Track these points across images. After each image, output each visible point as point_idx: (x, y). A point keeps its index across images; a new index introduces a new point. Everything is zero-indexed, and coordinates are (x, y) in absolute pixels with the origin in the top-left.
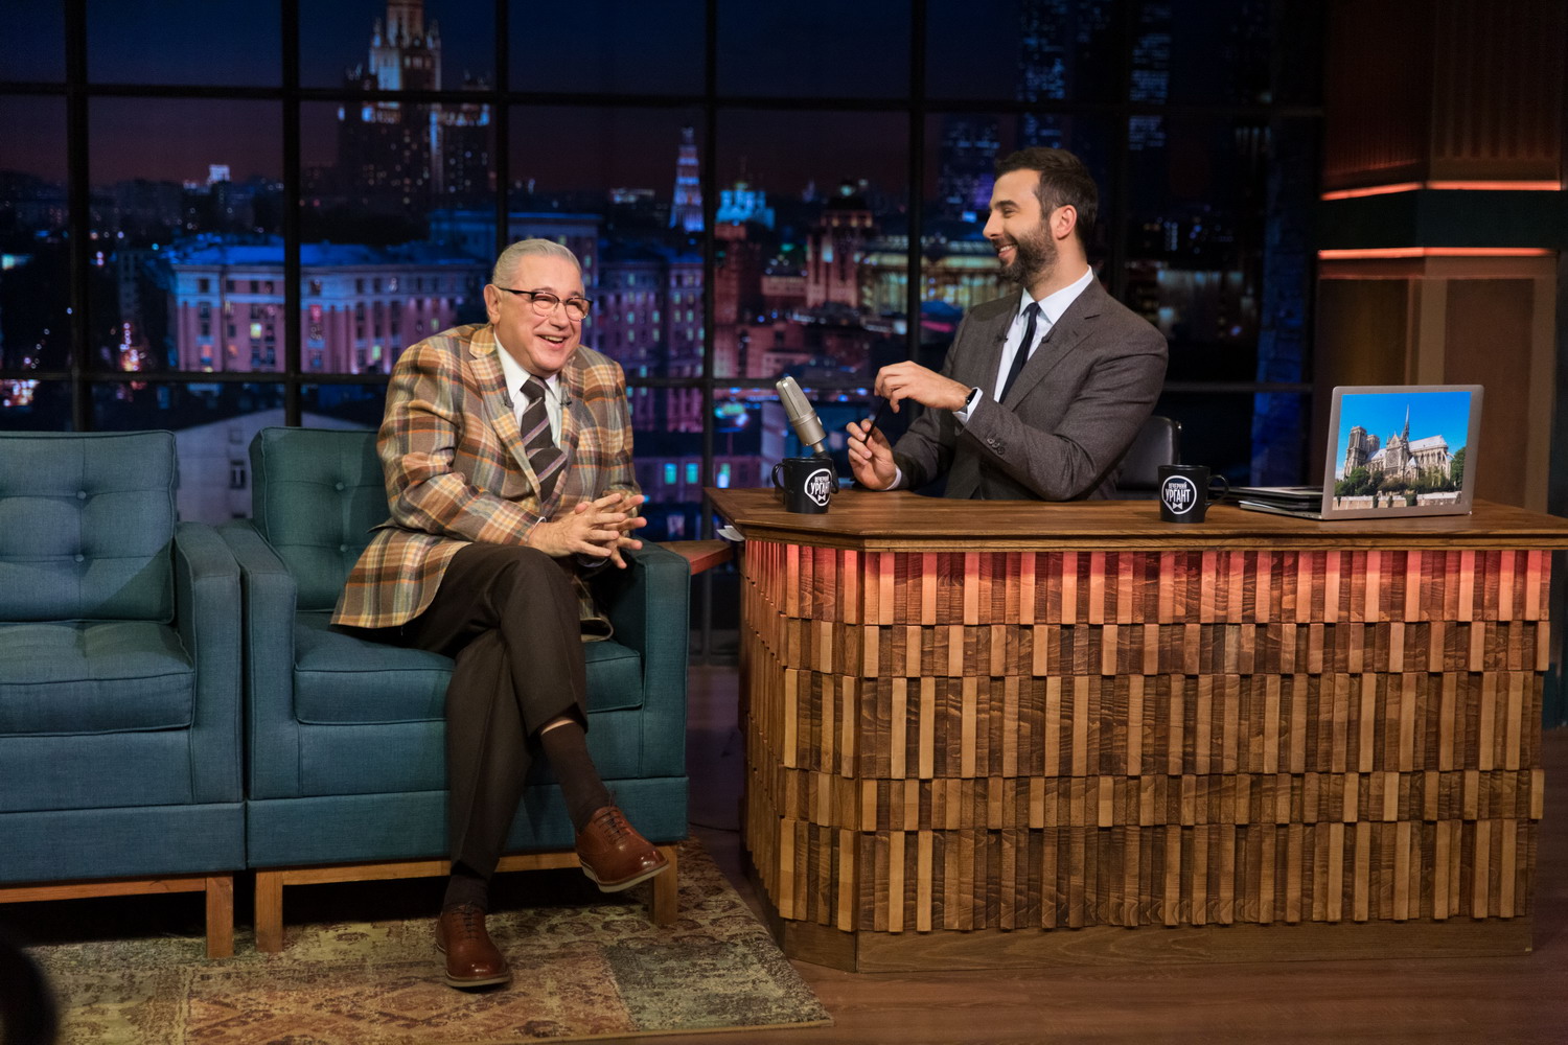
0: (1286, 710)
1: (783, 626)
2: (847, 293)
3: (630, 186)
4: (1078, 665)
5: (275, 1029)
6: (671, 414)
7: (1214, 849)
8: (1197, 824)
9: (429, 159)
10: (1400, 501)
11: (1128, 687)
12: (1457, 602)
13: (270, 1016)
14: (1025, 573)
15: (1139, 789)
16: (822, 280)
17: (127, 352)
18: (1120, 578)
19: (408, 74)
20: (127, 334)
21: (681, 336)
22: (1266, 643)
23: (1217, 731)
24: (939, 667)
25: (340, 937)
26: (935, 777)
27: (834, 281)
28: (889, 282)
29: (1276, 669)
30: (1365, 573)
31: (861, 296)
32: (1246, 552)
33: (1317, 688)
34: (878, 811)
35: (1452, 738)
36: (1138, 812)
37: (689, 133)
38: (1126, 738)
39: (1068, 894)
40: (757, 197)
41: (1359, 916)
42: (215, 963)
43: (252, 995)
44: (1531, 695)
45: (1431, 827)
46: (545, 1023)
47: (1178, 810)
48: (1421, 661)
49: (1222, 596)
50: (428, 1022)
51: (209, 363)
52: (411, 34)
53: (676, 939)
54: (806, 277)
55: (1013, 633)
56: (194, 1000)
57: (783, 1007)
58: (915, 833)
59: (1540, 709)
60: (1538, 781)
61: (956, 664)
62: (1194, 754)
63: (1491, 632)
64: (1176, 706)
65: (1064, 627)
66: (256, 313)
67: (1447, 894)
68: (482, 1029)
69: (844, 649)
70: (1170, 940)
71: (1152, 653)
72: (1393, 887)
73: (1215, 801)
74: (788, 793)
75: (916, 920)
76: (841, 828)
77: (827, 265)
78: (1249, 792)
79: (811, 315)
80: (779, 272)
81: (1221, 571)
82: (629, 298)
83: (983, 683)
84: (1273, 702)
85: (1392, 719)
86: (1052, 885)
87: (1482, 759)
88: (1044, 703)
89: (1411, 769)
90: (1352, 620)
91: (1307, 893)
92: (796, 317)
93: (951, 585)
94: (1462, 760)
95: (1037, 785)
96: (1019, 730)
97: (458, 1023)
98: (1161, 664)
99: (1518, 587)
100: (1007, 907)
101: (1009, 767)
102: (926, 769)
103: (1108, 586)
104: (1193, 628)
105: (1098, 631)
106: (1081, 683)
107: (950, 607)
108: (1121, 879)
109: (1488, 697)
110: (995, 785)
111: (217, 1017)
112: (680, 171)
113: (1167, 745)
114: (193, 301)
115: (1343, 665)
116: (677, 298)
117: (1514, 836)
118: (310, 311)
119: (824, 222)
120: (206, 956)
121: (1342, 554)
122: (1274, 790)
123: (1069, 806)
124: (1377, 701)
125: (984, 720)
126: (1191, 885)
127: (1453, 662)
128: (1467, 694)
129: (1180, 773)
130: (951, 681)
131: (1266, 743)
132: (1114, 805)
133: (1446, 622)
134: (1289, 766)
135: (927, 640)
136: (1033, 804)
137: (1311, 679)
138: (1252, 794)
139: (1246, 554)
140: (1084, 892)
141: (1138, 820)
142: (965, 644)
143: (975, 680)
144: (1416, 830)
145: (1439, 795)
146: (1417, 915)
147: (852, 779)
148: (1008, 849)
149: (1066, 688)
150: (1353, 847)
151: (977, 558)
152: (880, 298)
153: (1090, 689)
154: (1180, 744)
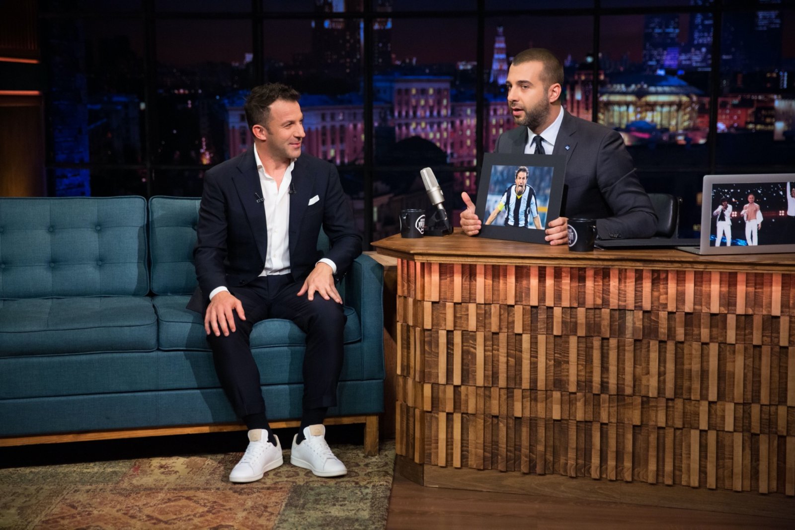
0: (662, 361)
4: (541, 329)
7: (620, 437)
8: (611, 423)
11: (569, 342)
12: (770, 303)
14: (509, 275)
15: (576, 400)
18: (563, 281)
22: (649, 321)
23: (620, 371)
24: (464, 325)
26: (462, 385)
29: (657, 336)
30: (710, 285)
33: (683, 350)
34: (432, 401)
35: (769, 385)
36: (576, 413)
38: (568, 370)
39: (536, 454)
41: (710, 485)
45: (757, 437)
47: (599, 414)
48: (749, 338)
49: (621, 294)
55: (504, 309)
58: (452, 414)
61: (472, 324)
62: (607, 382)
63: (794, 323)
64: (596, 355)
65: (532, 307)
67: (767, 478)
69: (417, 314)
70: (596, 487)
71: (582, 324)
72: (732, 470)
75: (452, 460)
76: (415, 408)
78: (640, 407)
81: (622, 279)
83: (488, 335)
84: (654, 355)
85: (730, 372)
86: (527, 449)
87: (789, 399)
88: (521, 348)
89: (741, 401)
90: (703, 311)
91: (678, 469)
93: (470, 281)
94: (777, 399)
95: (518, 393)
96: (507, 362)
98: (587, 330)
100: (502, 459)
101: (502, 382)
102: (457, 380)
103: (556, 285)
104: (606, 312)
105: (551, 310)
106: (542, 338)
107: (469, 294)
108: (566, 449)
109: (792, 362)
110: (495, 392)
113: (591, 376)
115: (698, 337)
121: (695, 271)
122: (656, 407)
123: (536, 406)
124: (719, 360)
125: (488, 356)
126: (607, 457)
127: (769, 340)
128: (780, 359)
129: (599, 393)
130: (471, 333)
131: (651, 379)
132: (561, 408)
133: (763, 315)
134: (665, 394)
135: (458, 311)
136: (516, 403)
137: (678, 343)
138: (642, 408)
139: (637, 271)
140: (545, 454)
141: (575, 417)
142: (478, 314)
143: (483, 333)
144: (746, 438)
145: (761, 418)
146: (749, 489)
147: (420, 382)
148: (502, 426)
149: (533, 340)
150: (706, 444)
151: (483, 267)
153: (547, 342)
154: (599, 376)
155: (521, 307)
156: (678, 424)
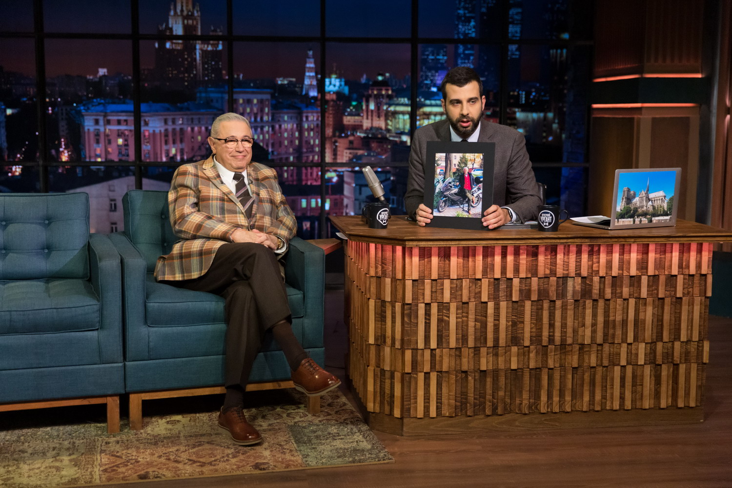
0: (595, 315)
1: (368, 280)
2: (381, 123)
3: (285, 77)
4: (502, 297)
5: (140, 468)
6: (304, 177)
7: (563, 378)
8: (555, 367)
9: (196, 65)
10: (645, 220)
11: (524, 306)
12: (671, 266)
13: (138, 462)
14: (478, 255)
15: (529, 352)
16: (370, 117)
17: (63, 152)
18: (520, 257)
19: (186, 28)
20: (63, 143)
21: (308, 142)
22: (586, 285)
23: (564, 326)
24: (439, 298)
25: (168, 423)
26: (438, 348)
27: (375, 118)
28: (399, 118)
29: (590, 297)
30: (630, 253)
31: (387, 124)
32: (577, 245)
33: (609, 305)
34: (412, 364)
35: (669, 327)
36: (529, 362)
37: (311, 53)
38: (523, 329)
39: (498, 399)
40: (341, 81)
41: (627, 407)
42: (112, 436)
43: (130, 451)
44: (703, 307)
45: (659, 367)
46: (264, 464)
47: (547, 361)
48: (655, 293)
49: (566, 265)
50: (210, 464)
51: (100, 156)
52: (187, 9)
53: (320, 421)
54: (363, 116)
55: (472, 282)
56: (103, 454)
57: (371, 454)
58: (429, 373)
59: (707, 314)
60: (706, 346)
61: (447, 296)
62: (553, 336)
63: (686, 279)
64: (546, 314)
65: (495, 279)
66: (120, 134)
67: (666, 396)
68: (235, 467)
69: (396, 291)
70: (544, 419)
71: (535, 290)
72: (642, 394)
73: (563, 357)
74: (371, 355)
75: (429, 412)
76: (395, 371)
77: (372, 111)
78: (578, 353)
79: (365, 133)
80: (350, 114)
81: (566, 253)
82: (285, 126)
83: (459, 305)
84: (589, 312)
85: (642, 319)
86: (490, 395)
87: (682, 336)
88: (487, 314)
89: (650, 341)
90: (624, 275)
91: (604, 397)
92: (358, 134)
93: (445, 261)
94: (673, 337)
95: (483, 351)
96: (475, 326)
97: (224, 464)
98: (539, 295)
99: (698, 259)
100: (470, 406)
101: (471, 343)
102: (433, 344)
103: (515, 261)
104: (553, 279)
105: (511, 281)
106: (503, 305)
107: (444, 271)
108: (521, 392)
109: (685, 309)
110: (465, 351)
111: (114, 462)
112: (307, 70)
113: (541, 332)
114: (92, 129)
115: (620, 295)
116: (306, 126)
117: (696, 370)
118: (144, 133)
119: (370, 92)
120: (107, 433)
121: (620, 245)
122: (590, 351)
123: (498, 360)
124: (636, 311)
125: (459, 322)
126: (553, 395)
127: (668, 293)
128: (676, 308)
129: (547, 344)
130: (445, 304)
131: (586, 330)
132: (518, 359)
133: (666, 275)
134: (596, 341)
135: (435, 286)
136: (481, 359)
137: (607, 301)
138: (580, 353)
140: (505, 398)
141: (529, 366)
142: (451, 288)
143: (455, 304)
144: (652, 368)
145: (663, 353)
146: (653, 406)
147: (400, 349)
148: (471, 379)
149: (497, 307)
150: (625, 376)
151: (456, 249)
152: (395, 125)
153: (507, 308)
154: (548, 331)
156: (606, 363)
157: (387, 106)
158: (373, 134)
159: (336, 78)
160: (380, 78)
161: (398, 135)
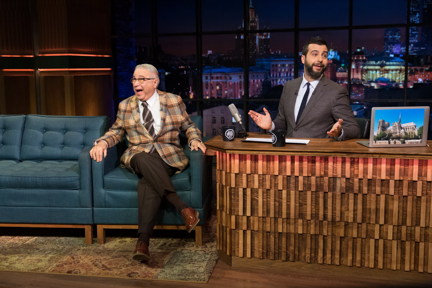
0: (355, 204)
2: (359, 76)
4: (292, 187)
7: (333, 243)
8: (329, 235)
9: (256, 47)
11: (307, 194)
12: (412, 174)
14: (276, 160)
15: (310, 224)
16: (352, 73)
17: (191, 93)
18: (304, 163)
19: (251, 27)
20: (191, 89)
22: (349, 184)
23: (334, 209)
24: (252, 186)
25: (120, 242)
26: (251, 216)
27: (355, 73)
28: (370, 73)
29: (353, 191)
30: (381, 165)
31: (362, 77)
33: (366, 198)
34: (236, 224)
35: (411, 216)
36: (310, 230)
38: (306, 209)
39: (289, 251)
40: (335, 53)
41: (380, 267)
45: (404, 242)
46: (135, 273)
47: (322, 231)
48: (401, 192)
49: (335, 169)
50: (110, 269)
51: (208, 96)
52: (252, 17)
55: (273, 177)
57: (198, 276)
58: (246, 231)
61: (256, 185)
62: (327, 215)
63: (425, 184)
64: (321, 201)
65: (287, 176)
66: (218, 84)
67: (409, 263)
68: (119, 273)
69: (227, 179)
70: (321, 268)
71: (313, 185)
72: (391, 259)
75: (246, 254)
76: (227, 227)
77: (353, 69)
78: (344, 227)
80: (341, 71)
81: (335, 162)
83: (265, 191)
84: (351, 201)
86: (285, 248)
87: (421, 223)
88: (282, 197)
89: (397, 225)
90: (377, 178)
91: (362, 258)
92: (345, 82)
93: (255, 163)
94: (415, 223)
95: (280, 220)
96: (275, 204)
97: (116, 270)
98: (316, 188)
100: (272, 253)
101: (272, 215)
103: (300, 165)
104: (326, 178)
105: (297, 178)
106: (292, 192)
107: (254, 169)
108: (305, 249)
109: (423, 205)
110: (268, 219)
111: (68, 261)
113: (319, 212)
114: (204, 81)
115: (374, 192)
118: (229, 83)
119: (352, 58)
121: (373, 158)
122: (352, 227)
123: (290, 226)
124: (386, 203)
125: (265, 201)
126: (326, 252)
127: (411, 193)
128: (417, 203)
129: (323, 220)
130: (256, 190)
131: (349, 213)
132: (303, 228)
133: (409, 180)
134: (357, 220)
135: (249, 178)
136: (279, 225)
137: (364, 195)
138: (345, 228)
139: (342, 157)
140: (295, 251)
141: (310, 232)
142: (259, 180)
143: (262, 190)
144: (399, 243)
145: (407, 233)
146: (399, 269)
147: (229, 214)
148: (272, 237)
149: (288, 193)
150: (378, 246)
151: (262, 156)
152: (367, 77)
153: (295, 194)
154: (323, 211)
155: (282, 176)
157: (363, 66)
158: (354, 82)
159: (333, 51)
160: (359, 50)
161: (369, 83)
